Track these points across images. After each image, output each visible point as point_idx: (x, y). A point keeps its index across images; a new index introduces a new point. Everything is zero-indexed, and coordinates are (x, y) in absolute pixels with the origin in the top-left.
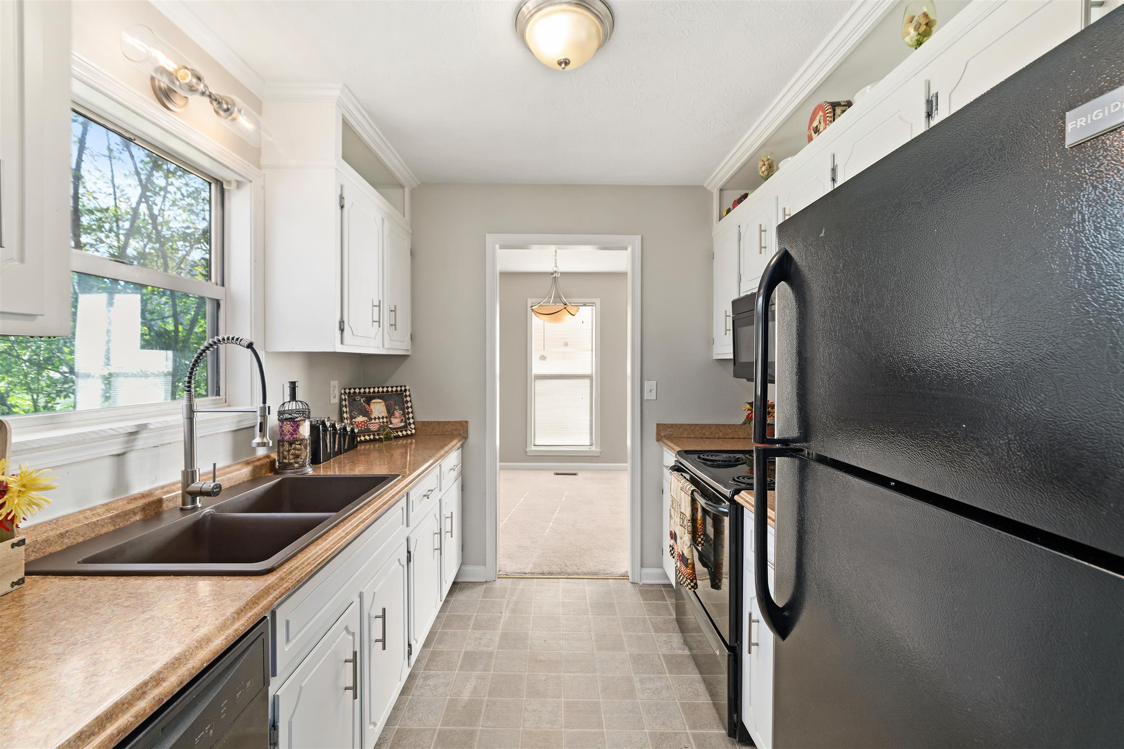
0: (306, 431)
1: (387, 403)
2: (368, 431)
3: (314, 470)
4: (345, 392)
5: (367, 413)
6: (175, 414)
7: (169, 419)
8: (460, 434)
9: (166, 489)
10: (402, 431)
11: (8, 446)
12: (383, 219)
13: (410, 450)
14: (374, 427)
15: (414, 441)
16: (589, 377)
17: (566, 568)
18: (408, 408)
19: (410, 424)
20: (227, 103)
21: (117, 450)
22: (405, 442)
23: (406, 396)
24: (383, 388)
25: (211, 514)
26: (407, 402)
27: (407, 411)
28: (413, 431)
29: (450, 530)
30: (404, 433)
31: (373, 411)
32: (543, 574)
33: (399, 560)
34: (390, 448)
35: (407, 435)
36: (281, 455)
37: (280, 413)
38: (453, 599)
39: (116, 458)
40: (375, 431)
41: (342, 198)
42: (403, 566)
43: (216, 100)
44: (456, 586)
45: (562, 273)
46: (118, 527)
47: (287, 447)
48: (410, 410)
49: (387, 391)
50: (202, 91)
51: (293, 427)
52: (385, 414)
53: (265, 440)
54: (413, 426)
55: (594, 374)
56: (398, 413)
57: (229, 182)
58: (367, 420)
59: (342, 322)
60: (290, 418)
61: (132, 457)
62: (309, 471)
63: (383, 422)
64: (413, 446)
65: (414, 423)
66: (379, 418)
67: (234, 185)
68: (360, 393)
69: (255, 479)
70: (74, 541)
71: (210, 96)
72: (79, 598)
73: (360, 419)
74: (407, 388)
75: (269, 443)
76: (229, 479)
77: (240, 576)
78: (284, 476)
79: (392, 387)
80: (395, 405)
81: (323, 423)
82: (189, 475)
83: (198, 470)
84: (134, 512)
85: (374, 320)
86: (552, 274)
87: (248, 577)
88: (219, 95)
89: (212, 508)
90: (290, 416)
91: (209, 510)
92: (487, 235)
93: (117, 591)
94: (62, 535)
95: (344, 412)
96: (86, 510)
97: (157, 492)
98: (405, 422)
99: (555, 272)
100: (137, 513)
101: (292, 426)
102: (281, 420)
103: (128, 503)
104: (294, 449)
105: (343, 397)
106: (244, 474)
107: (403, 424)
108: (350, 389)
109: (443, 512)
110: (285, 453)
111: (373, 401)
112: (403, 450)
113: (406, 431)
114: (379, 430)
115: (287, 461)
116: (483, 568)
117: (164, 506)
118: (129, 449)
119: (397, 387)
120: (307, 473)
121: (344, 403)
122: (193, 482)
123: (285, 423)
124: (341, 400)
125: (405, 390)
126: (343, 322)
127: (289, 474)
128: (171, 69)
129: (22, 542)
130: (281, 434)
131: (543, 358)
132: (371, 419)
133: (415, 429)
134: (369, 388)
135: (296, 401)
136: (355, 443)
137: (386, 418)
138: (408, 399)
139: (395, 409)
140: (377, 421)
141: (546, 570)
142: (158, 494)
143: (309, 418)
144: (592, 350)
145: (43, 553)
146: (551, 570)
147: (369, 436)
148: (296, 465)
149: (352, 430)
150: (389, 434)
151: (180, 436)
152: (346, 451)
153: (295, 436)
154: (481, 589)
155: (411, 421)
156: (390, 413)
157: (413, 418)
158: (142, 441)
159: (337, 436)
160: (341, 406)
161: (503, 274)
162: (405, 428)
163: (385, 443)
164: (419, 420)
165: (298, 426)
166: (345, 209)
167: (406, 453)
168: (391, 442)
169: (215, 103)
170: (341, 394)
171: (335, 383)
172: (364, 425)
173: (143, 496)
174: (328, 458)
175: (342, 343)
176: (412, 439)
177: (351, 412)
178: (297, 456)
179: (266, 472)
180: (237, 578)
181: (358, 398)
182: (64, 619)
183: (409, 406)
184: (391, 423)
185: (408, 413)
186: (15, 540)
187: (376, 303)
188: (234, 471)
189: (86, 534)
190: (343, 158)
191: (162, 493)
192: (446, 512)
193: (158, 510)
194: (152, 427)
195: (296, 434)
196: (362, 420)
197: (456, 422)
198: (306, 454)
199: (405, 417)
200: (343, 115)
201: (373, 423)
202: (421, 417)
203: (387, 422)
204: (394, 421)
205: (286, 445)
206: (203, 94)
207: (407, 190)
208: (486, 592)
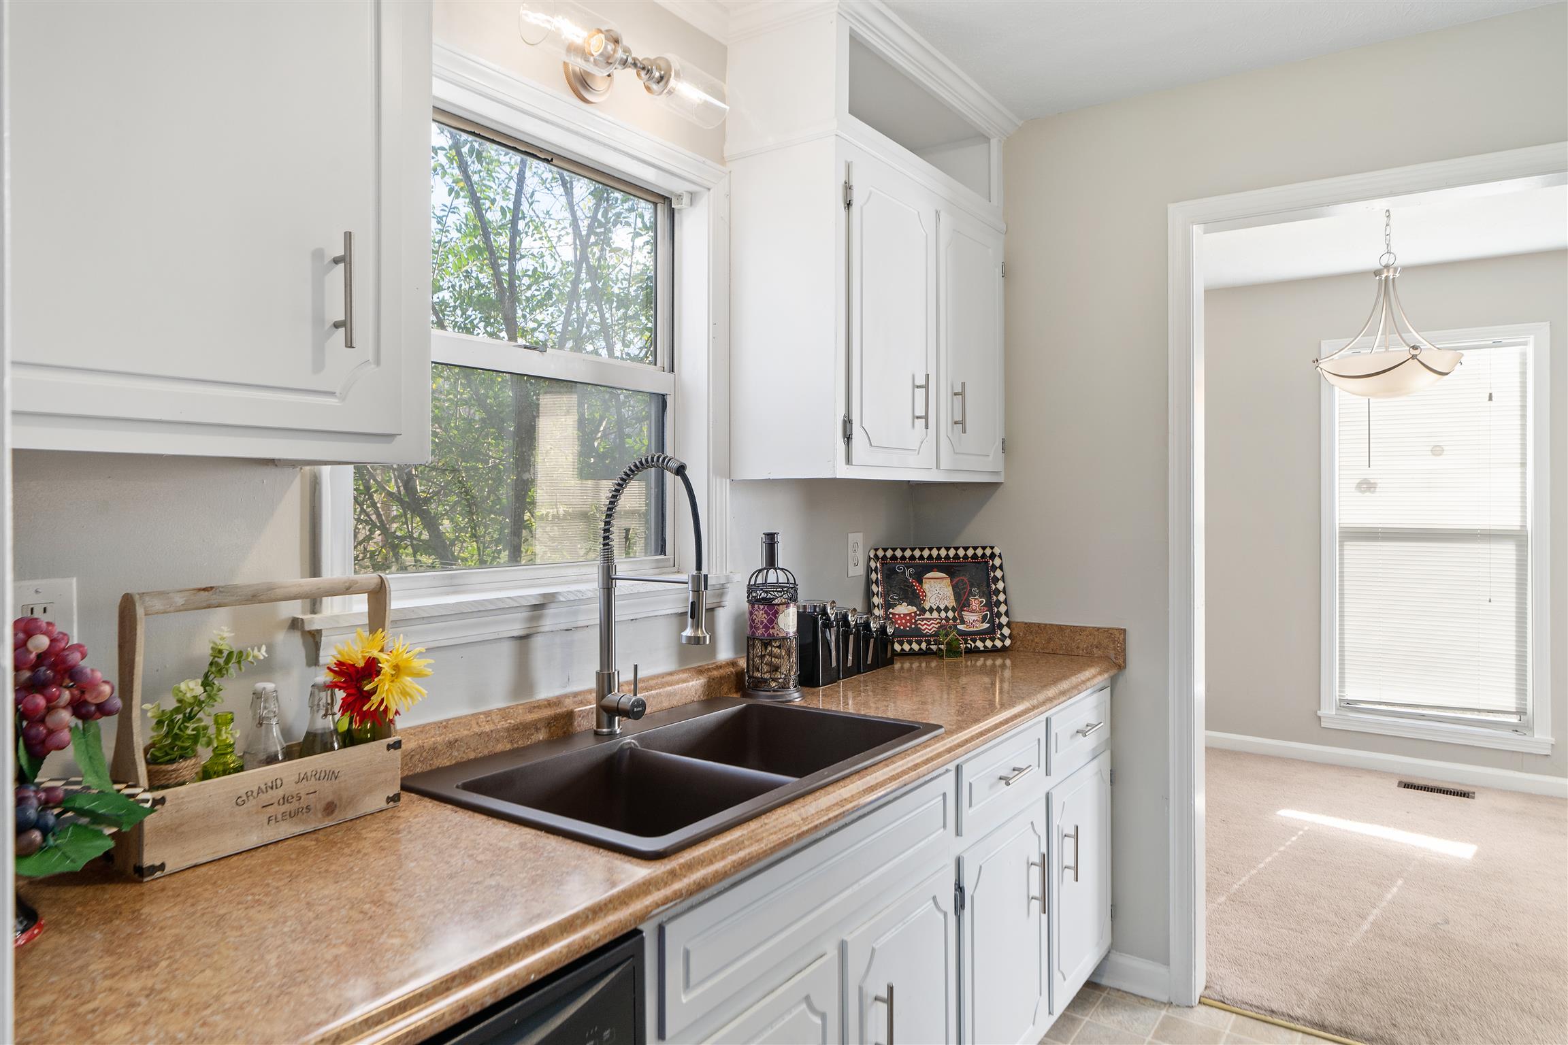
0: (791, 624)
1: (956, 580)
2: (917, 635)
3: (803, 697)
4: (876, 556)
5: (914, 597)
6: (588, 581)
7: (582, 587)
8: (1108, 658)
9: (580, 698)
10: (983, 641)
11: (387, 612)
12: (938, 214)
13: (1002, 681)
14: (928, 627)
15: (1008, 662)
16: (1518, 538)
17: (1394, 1032)
18: (997, 592)
19: (1001, 626)
20: (659, 69)
21: (517, 629)
22: (989, 662)
23: (994, 568)
24: (948, 549)
25: (631, 748)
26: (996, 580)
27: (995, 598)
28: (1008, 642)
29: (1072, 864)
30: (989, 644)
31: (928, 594)
32: (1323, 1027)
33: (934, 898)
34: (955, 673)
35: (994, 650)
36: (751, 663)
37: (751, 589)
38: (1087, 1019)
39: (519, 641)
40: (931, 636)
41: (848, 187)
42: (945, 914)
43: (644, 68)
44: (1092, 990)
45: (1408, 269)
46: (515, 746)
47: (758, 649)
48: (1002, 597)
49: (956, 556)
50: (622, 59)
51: (768, 614)
52: (950, 602)
53: (700, 634)
54: (1006, 631)
55: (1529, 528)
56: (976, 602)
57: (679, 196)
58: (915, 613)
59: (847, 422)
60: (763, 598)
61: (538, 642)
62: (795, 698)
63: (947, 619)
64: (1007, 673)
65: (1009, 625)
66: (939, 610)
67: (686, 200)
68: (903, 558)
69: (711, 700)
70: (464, 755)
71: (635, 65)
72: (440, 836)
73: (903, 609)
74: (997, 551)
75: (705, 637)
76: (669, 695)
77: (620, 853)
78: (751, 702)
79: (966, 549)
80: (972, 585)
81: (824, 612)
82: (606, 680)
83: (616, 672)
84: (534, 726)
85: (917, 414)
86: (1377, 273)
87: (630, 858)
88: (647, 59)
89: (633, 739)
90: (763, 595)
91: (629, 741)
92: (1171, 207)
93: (478, 837)
94: (451, 744)
95: (874, 594)
96: (480, 713)
97: (567, 700)
98: (992, 621)
99: (1387, 267)
100: (540, 729)
101: (766, 612)
102: (753, 601)
103: (530, 712)
104: (771, 654)
105: (873, 564)
106: (693, 690)
107: (986, 625)
108: (885, 550)
109: (1056, 821)
110: (757, 660)
111: (929, 575)
112: (987, 680)
113: (993, 640)
114: (936, 634)
115: (759, 675)
116: (1162, 970)
117: (576, 723)
118: (532, 631)
119: (975, 548)
120: (790, 701)
121: (874, 576)
122: (610, 692)
123: (756, 606)
124: (869, 570)
125: (993, 556)
126: (850, 422)
127: (763, 699)
128: (579, 41)
129: (397, 745)
130: (751, 627)
131: (1367, 486)
132: (923, 611)
133: (1010, 637)
134: (922, 549)
135: (776, 569)
136: (889, 655)
137: (954, 610)
138: (999, 574)
139: (971, 594)
140: (935, 614)
141: (1332, 1018)
142: (569, 704)
143: (795, 601)
144: (1523, 464)
145: (430, 765)
146: (1348, 1024)
147: (919, 643)
148: (773, 684)
149: (883, 629)
150: (955, 643)
151: (593, 617)
152: (869, 668)
153: (771, 631)
154: (1154, 1018)
155: (1004, 620)
156: (962, 603)
157: (1007, 614)
158: (551, 620)
159: (851, 637)
160: (869, 582)
161: (1215, 294)
162: (990, 633)
163: (946, 660)
164: (1019, 620)
165: (776, 614)
166: (854, 208)
167: (993, 684)
168: (959, 659)
169: (643, 73)
170: (869, 559)
171: (856, 538)
172: (910, 621)
173: (550, 704)
174: (833, 679)
175: (848, 460)
176: (1004, 659)
177: (885, 595)
178: (776, 669)
179: (729, 690)
180: (616, 855)
181: (900, 567)
182: (416, 860)
183: (1001, 589)
184: (963, 622)
185: (998, 603)
186: (391, 740)
187: (921, 381)
188: (678, 683)
189: (478, 749)
190: (851, 112)
191: (574, 702)
192: (1064, 823)
193: (567, 729)
194: (562, 599)
195: (773, 628)
196: (906, 612)
197: (1098, 629)
198: (790, 666)
199: (991, 611)
200: (850, 28)
201: (926, 619)
202: (1022, 615)
203: (954, 619)
204: (970, 617)
205: (758, 645)
206: (624, 63)
207: (994, 142)
208: (1165, 1025)
